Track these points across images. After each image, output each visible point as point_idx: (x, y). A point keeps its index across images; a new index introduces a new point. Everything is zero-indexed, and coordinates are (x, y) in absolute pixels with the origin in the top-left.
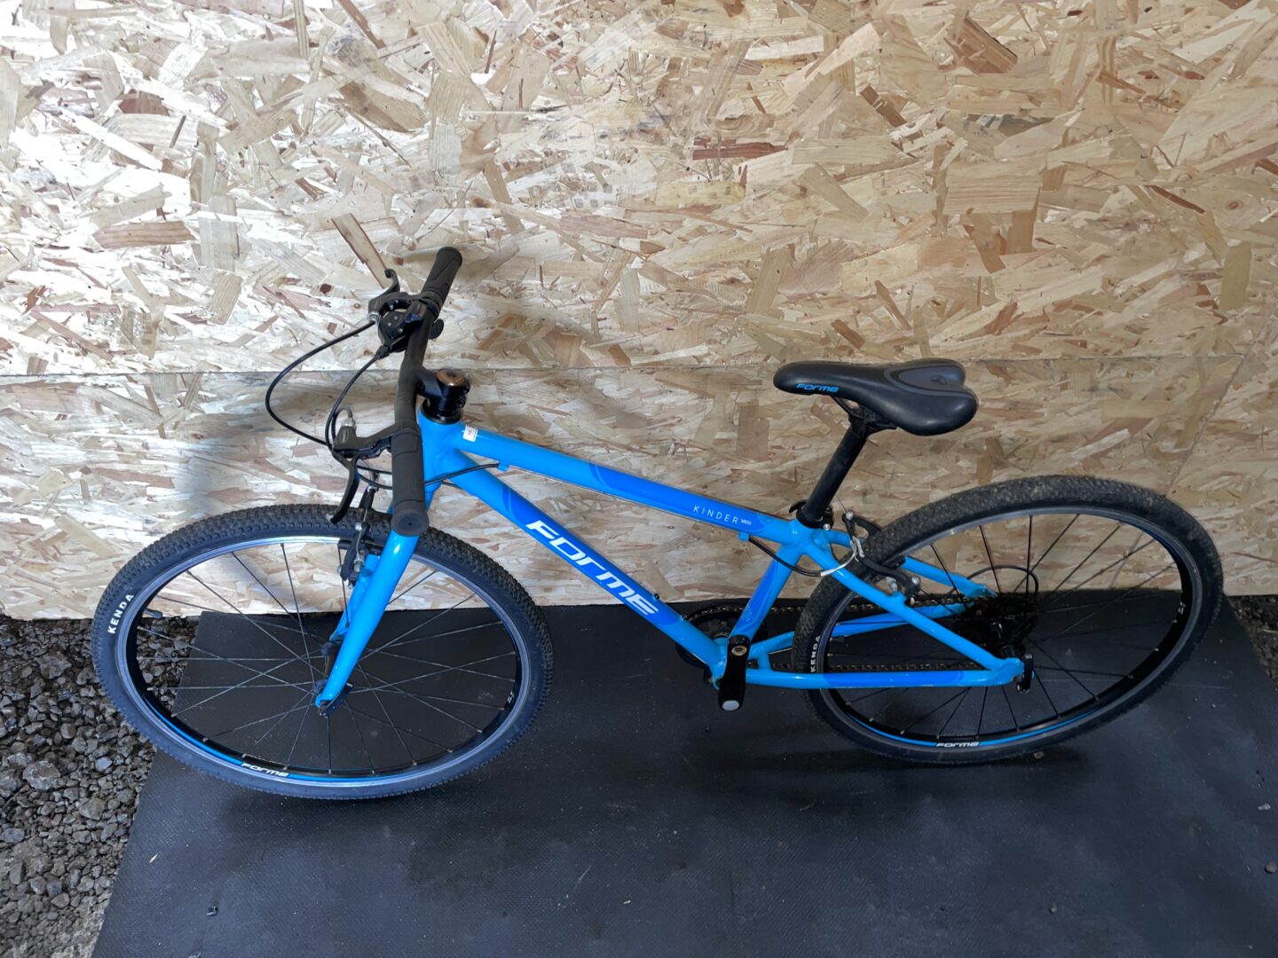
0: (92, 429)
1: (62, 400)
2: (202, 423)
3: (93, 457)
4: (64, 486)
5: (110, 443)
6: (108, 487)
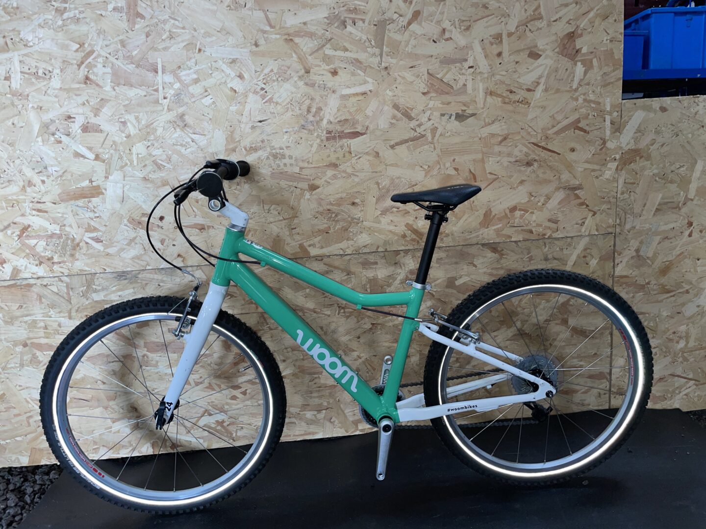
3: (31, 335)
4: (11, 357)
6: (34, 356)
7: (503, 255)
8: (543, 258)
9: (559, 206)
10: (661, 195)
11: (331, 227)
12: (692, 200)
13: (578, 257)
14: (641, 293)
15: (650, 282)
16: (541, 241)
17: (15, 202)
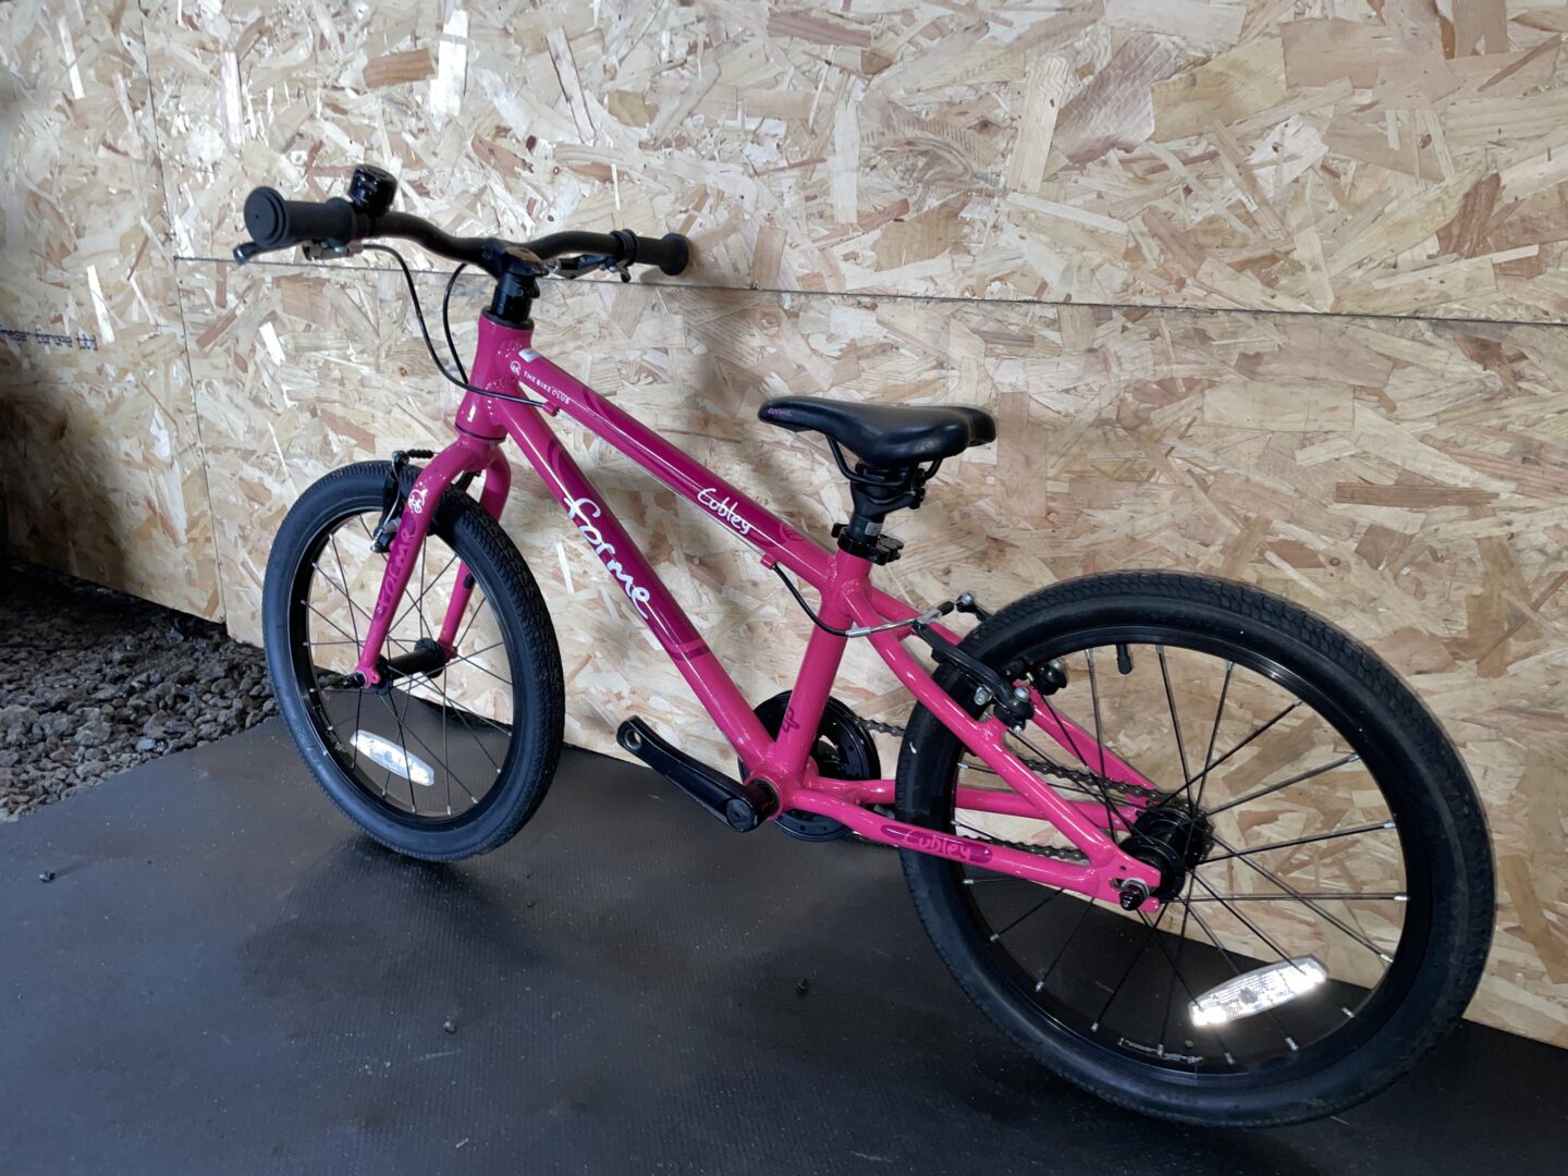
0: (326, 349)
1: (312, 303)
2: (410, 351)
3: (323, 395)
4: (295, 433)
5: (336, 374)
6: (326, 442)
17: (301, 85)
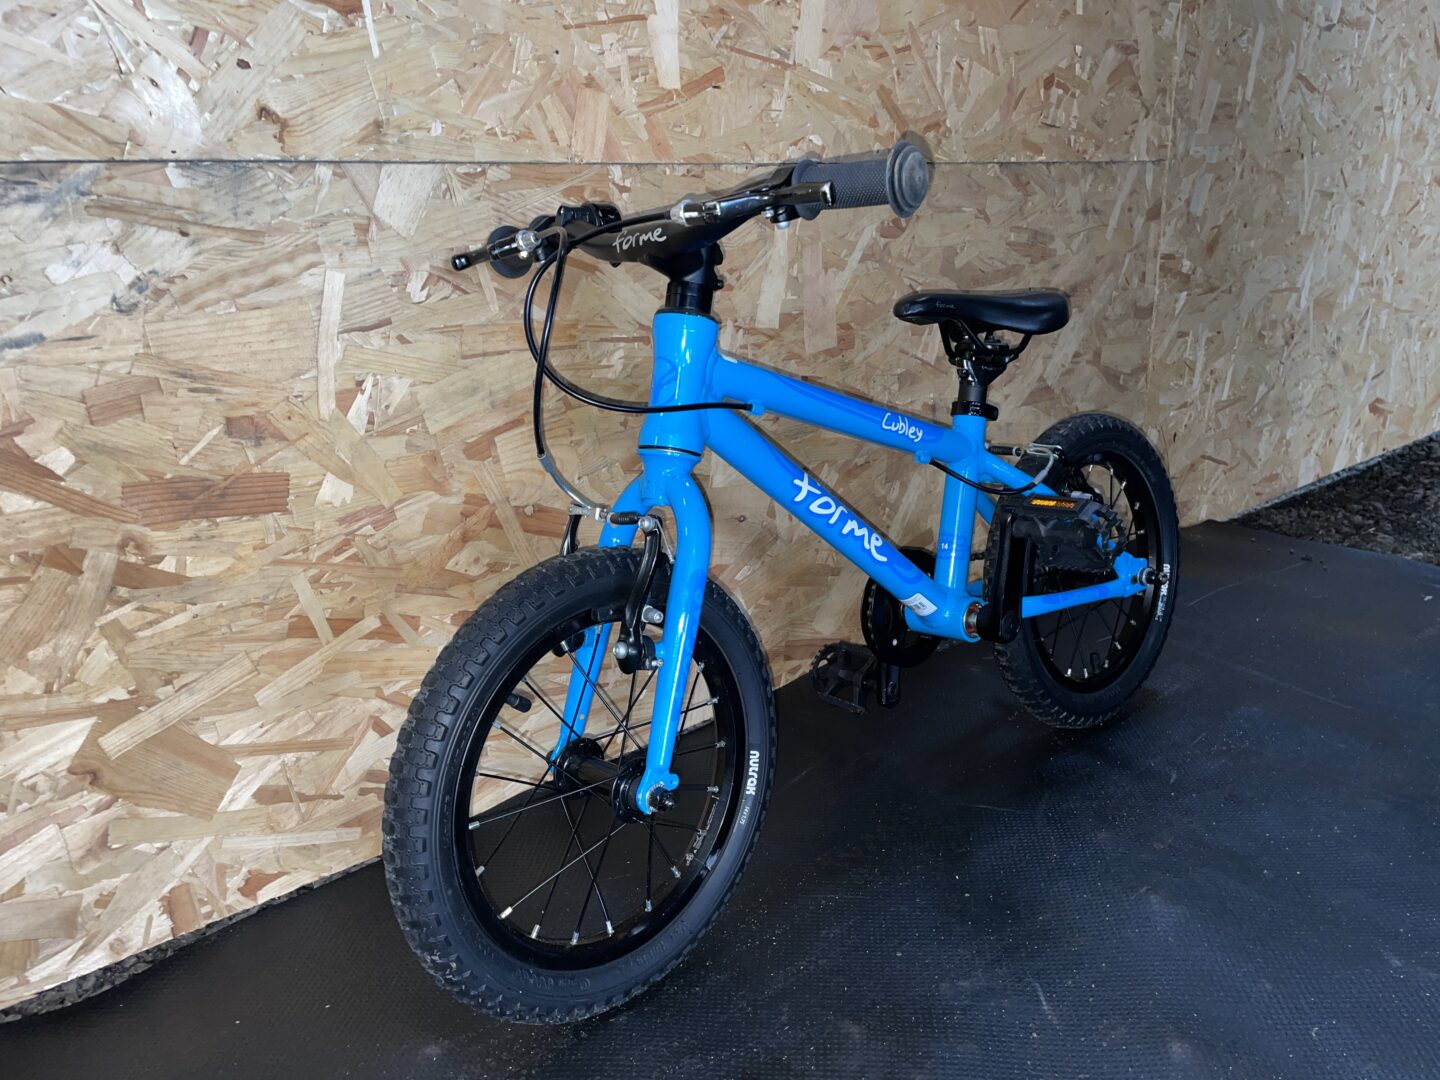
7: (1027, 194)
8: (1080, 209)
9: (1107, 87)
10: (1220, 86)
11: (726, 70)
12: (1248, 104)
13: (1122, 210)
14: (1185, 293)
15: (1195, 269)
16: (1080, 166)
